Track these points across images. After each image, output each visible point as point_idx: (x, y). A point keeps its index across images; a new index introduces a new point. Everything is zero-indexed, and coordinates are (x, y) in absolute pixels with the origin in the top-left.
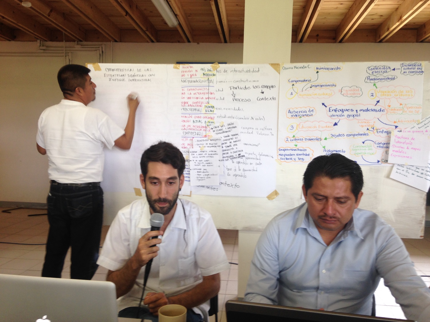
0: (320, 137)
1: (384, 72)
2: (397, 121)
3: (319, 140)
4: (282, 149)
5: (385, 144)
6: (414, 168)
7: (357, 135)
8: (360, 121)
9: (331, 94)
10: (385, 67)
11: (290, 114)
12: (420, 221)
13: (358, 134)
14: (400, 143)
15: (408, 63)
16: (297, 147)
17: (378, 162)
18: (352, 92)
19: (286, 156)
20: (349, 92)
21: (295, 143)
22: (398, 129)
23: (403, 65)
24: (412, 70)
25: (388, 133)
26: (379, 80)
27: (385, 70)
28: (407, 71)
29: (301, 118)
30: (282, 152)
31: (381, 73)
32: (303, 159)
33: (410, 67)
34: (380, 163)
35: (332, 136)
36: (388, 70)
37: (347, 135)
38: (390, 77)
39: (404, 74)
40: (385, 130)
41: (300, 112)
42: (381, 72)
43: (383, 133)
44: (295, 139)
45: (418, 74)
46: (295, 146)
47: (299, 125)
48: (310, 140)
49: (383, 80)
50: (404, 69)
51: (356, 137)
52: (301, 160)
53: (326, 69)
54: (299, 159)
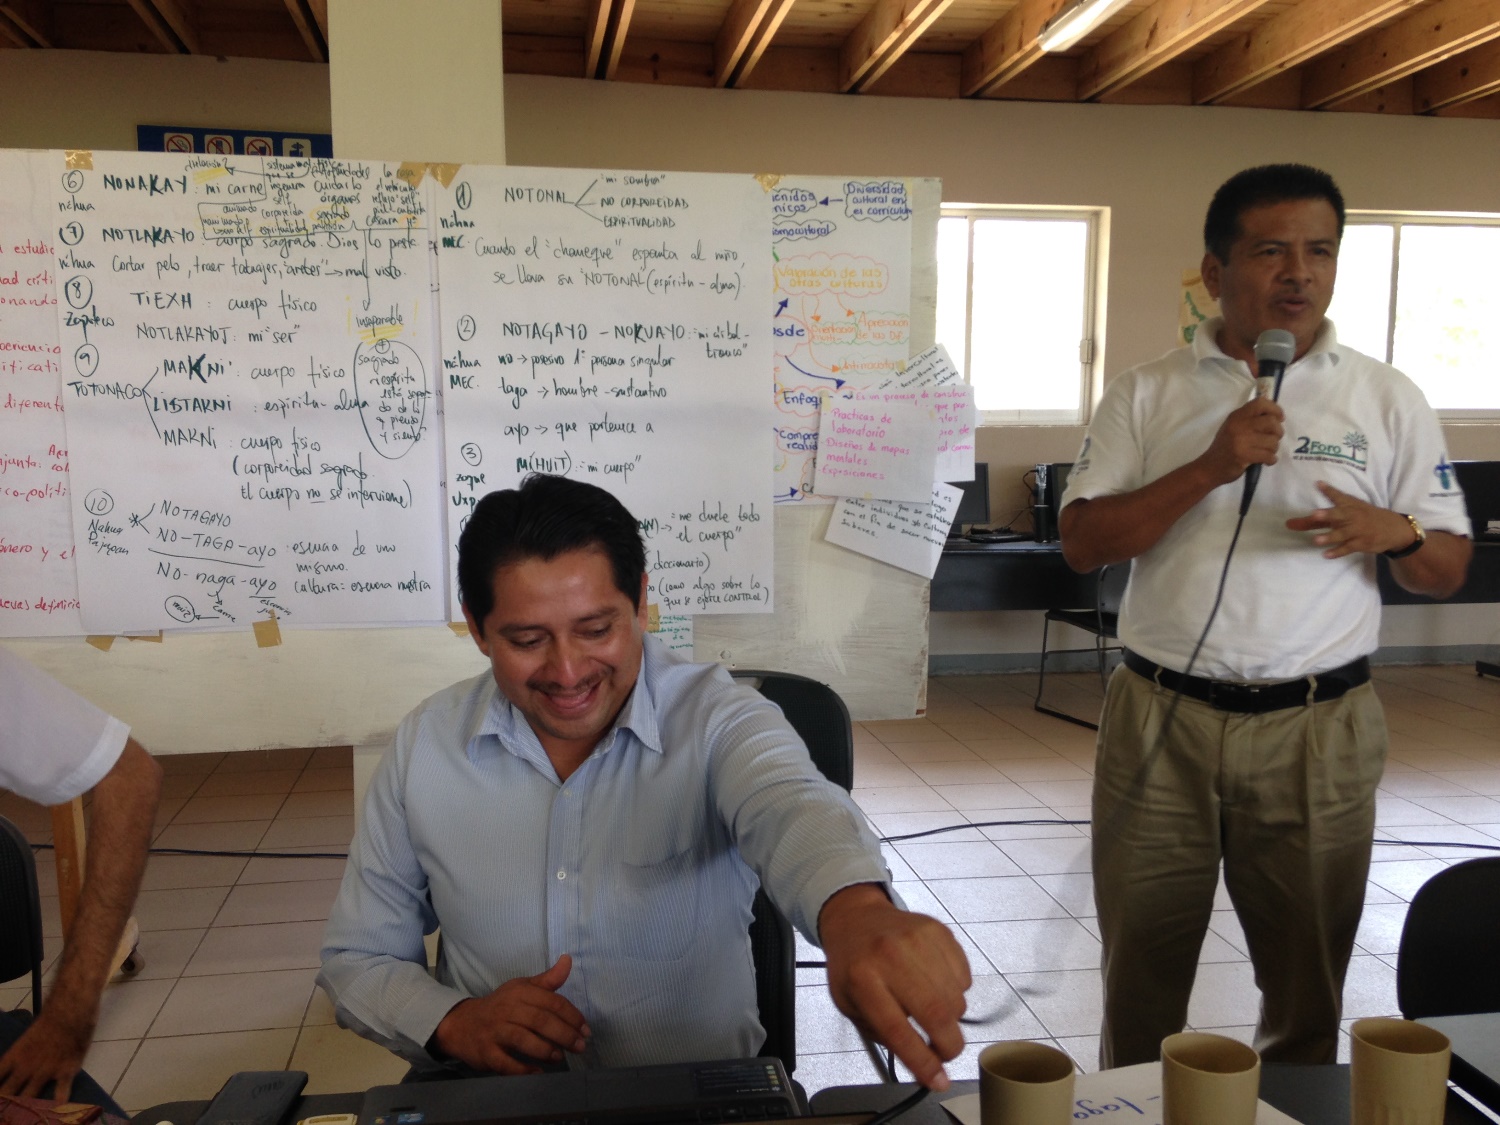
1: (798, 209)
2: (842, 366)
5: (809, 436)
6: (894, 509)
10: (800, 194)
12: (916, 665)
14: (849, 431)
15: (864, 181)
17: (793, 492)
22: (844, 391)
23: (852, 189)
24: (878, 205)
25: (817, 402)
26: (783, 236)
27: (799, 203)
28: (865, 207)
31: (787, 213)
33: (872, 195)
34: (797, 496)
36: (809, 204)
38: (815, 226)
39: (856, 216)
40: (808, 394)
42: (786, 208)
43: (804, 401)
45: (896, 216)
49: (796, 237)
50: (856, 201)
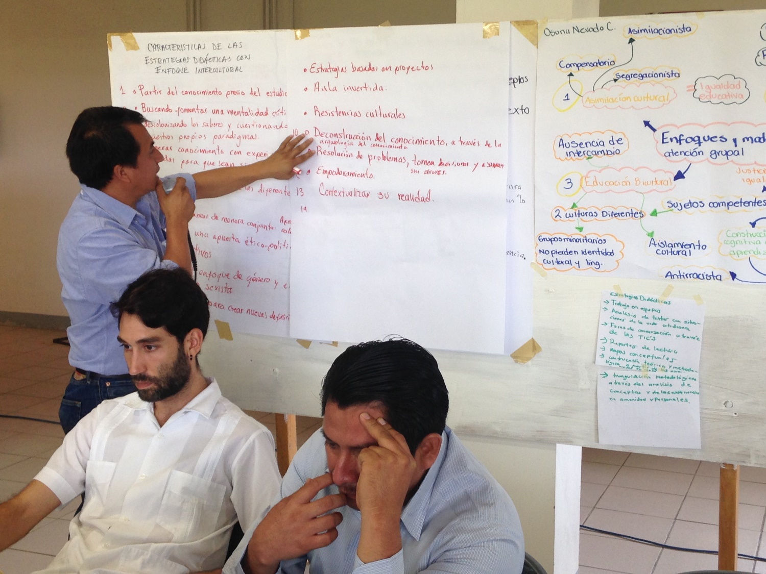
0: (640, 210)
3: (639, 215)
4: (548, 236)
7: (736, 205)
8: (744, 168)
9: (666, 99)
11: (562, 151)
13: (739, 201)
16: (584, 233)
18: (723, 91)
19: (556, 256)
20: (714, 92)
21: (576, 222)
29: (590, 159)
30: (546, 246)
32: (597, 263)
35: (671, 205)
37: (711, 205)
41: (588, 144)
44: (577, 213)
46: (578, 231)
47: (586, 177)
48: (614, 215)
51: (732, 208)
52: (594, 265)
53: (653, 32)
54: (588, 263)
